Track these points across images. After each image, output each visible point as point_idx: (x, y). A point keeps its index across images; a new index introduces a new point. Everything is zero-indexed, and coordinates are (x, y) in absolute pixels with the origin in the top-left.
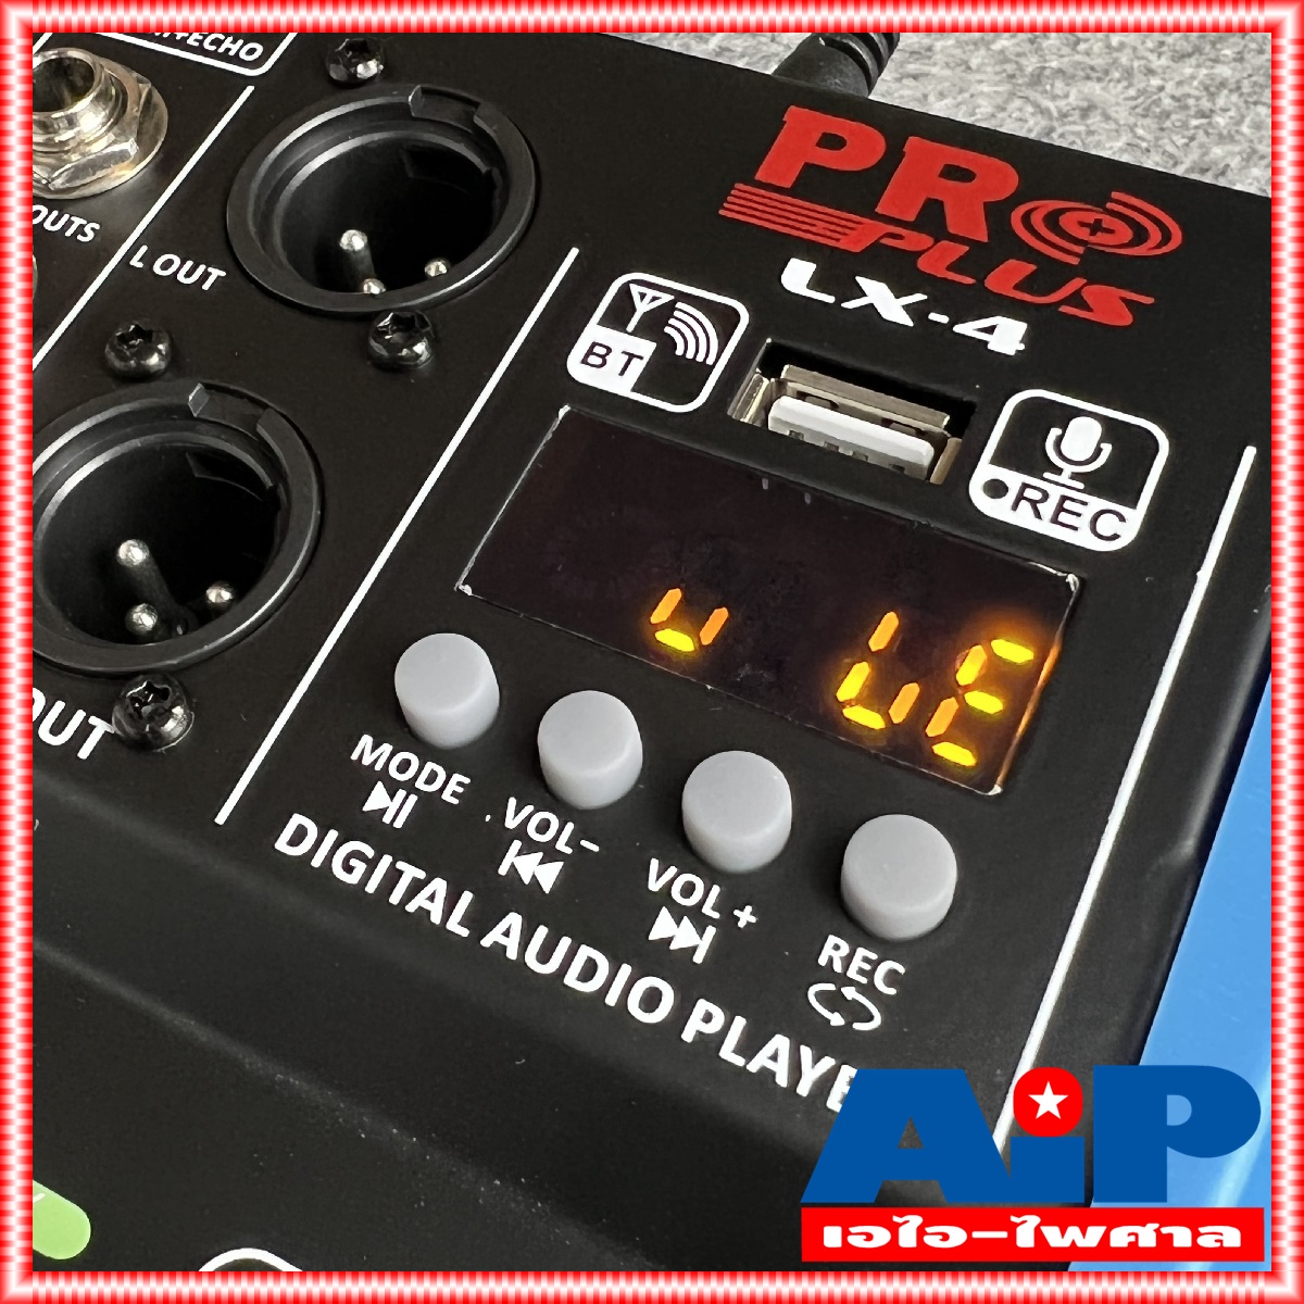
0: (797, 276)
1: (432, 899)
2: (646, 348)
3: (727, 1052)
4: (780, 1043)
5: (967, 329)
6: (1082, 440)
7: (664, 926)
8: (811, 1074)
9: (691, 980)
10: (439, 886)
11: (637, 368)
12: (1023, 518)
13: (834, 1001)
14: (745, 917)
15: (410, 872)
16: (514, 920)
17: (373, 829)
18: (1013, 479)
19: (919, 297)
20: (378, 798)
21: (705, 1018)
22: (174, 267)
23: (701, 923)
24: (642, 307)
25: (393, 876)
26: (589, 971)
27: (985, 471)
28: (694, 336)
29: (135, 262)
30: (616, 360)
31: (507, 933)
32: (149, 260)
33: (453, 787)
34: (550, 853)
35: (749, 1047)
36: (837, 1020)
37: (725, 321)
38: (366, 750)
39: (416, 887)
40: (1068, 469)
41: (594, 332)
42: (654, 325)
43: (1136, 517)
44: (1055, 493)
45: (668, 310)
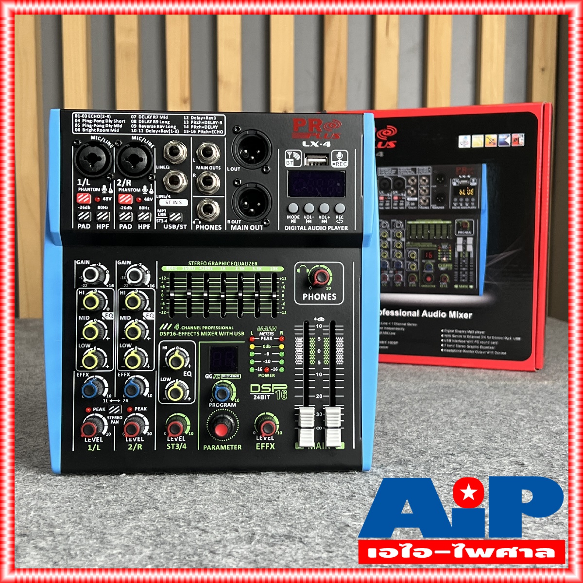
0: (304, 144)
1: (302, 228)
2: (293, 160)
3: (332, 229)
4: (336, 226)
5: (324, 145)
6: (340, 155)
7: (322, 221)
8: (339, 228)
9: (327, 225)
10: (302, 227)
11: (293, 163)
12: (337, 167)
13: (338, 221)
14: (329, 217)
15: (298, 227)
16: (310, 227)
17: (293, 224)
18: (335, 162)
19: (318, 142)
20: (292, 221)
21: (329, 227)
22: (233, 169)
23: (325, 220)
24: (290, 155)
25: (297, 228)
26: (318, 228)
27: (332, 162)
28: (297, 156)
29: (228, 170)
30: (290, 163)
31: (310, 228)
32: (229, 169)
33: (298, 217)
34: (310, 219)
35: (334, 228)
36: (339, 223)
37: (299, 153)
38: (288, 217)
39: (300, 228)
40: (340, 159)
41: (286, 160)
42: (292, 157)
43: (347, 162)
44: (339, 162)
45: (292, 154)
